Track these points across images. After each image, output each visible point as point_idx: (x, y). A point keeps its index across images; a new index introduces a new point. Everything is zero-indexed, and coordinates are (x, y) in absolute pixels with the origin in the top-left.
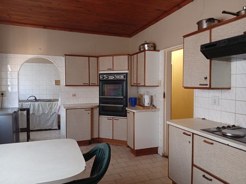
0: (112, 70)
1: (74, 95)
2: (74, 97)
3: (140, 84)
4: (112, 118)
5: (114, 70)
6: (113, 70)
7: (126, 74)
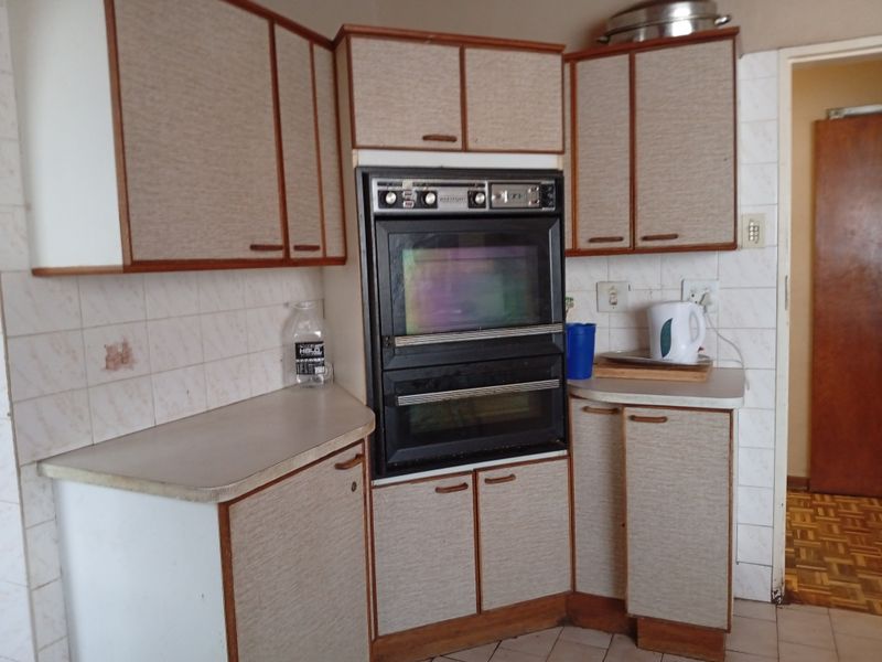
0: (458, 145)
1: (119, 358)
2: (122, 373)
3: (675, 236)
4: (469, 479)
5: (471, 145)
6: (465, 149)
7: (556, 175)
